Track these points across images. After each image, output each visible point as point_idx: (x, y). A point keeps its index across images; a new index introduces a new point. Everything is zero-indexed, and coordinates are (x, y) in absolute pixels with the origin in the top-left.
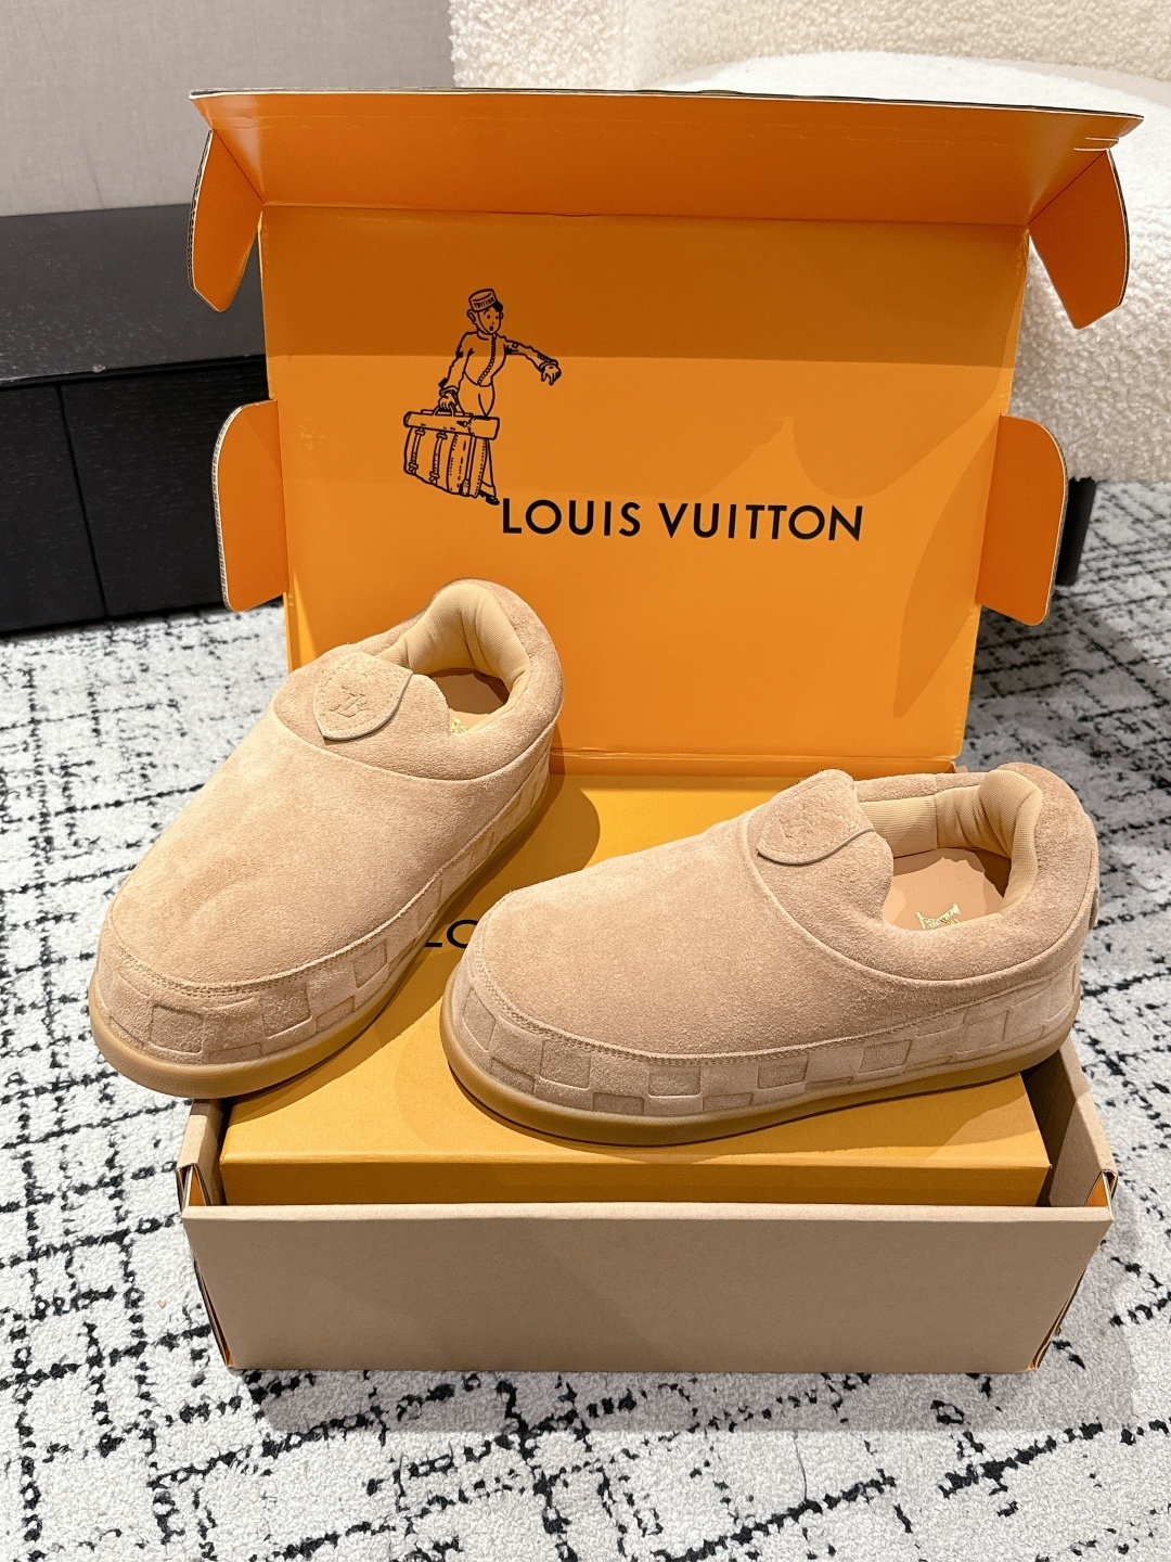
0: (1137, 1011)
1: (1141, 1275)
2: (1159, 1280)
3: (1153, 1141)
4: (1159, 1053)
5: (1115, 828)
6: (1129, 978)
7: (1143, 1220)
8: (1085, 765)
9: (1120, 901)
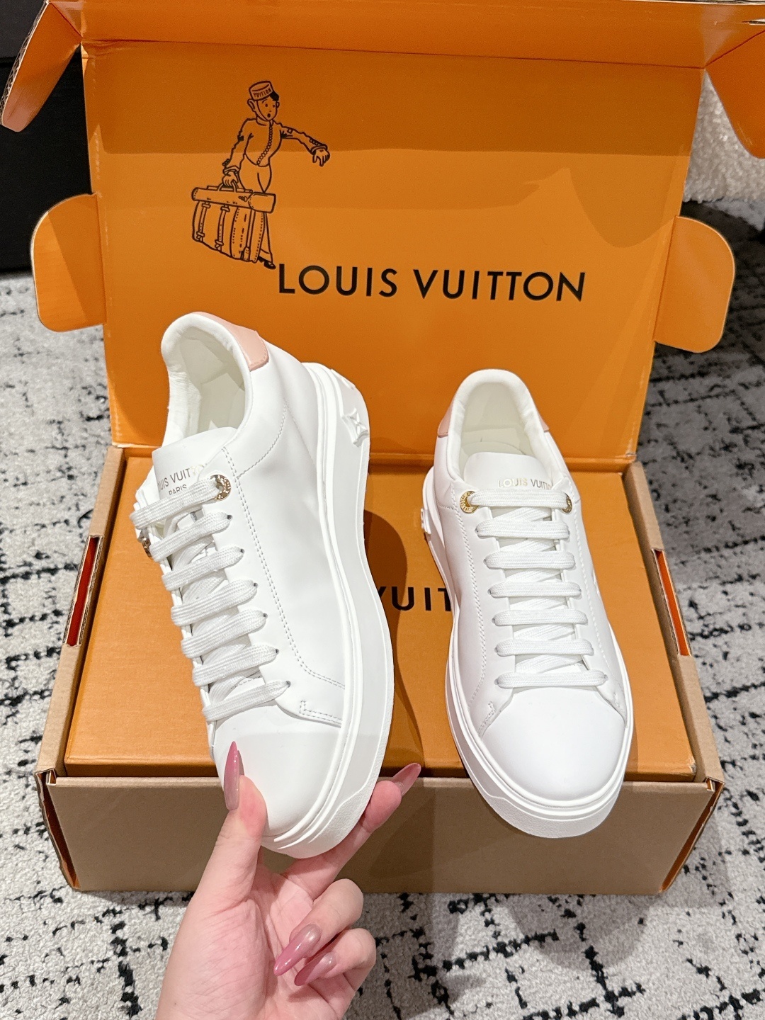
0: (741, 719)
1: (710, 977)
2: (726, 983)
3: (738, 847)
4: (755, 761)
5: (747, 538)
6: (739, 685)
7: (718, 924)
8: (731, 476)
9: (741, 610)
